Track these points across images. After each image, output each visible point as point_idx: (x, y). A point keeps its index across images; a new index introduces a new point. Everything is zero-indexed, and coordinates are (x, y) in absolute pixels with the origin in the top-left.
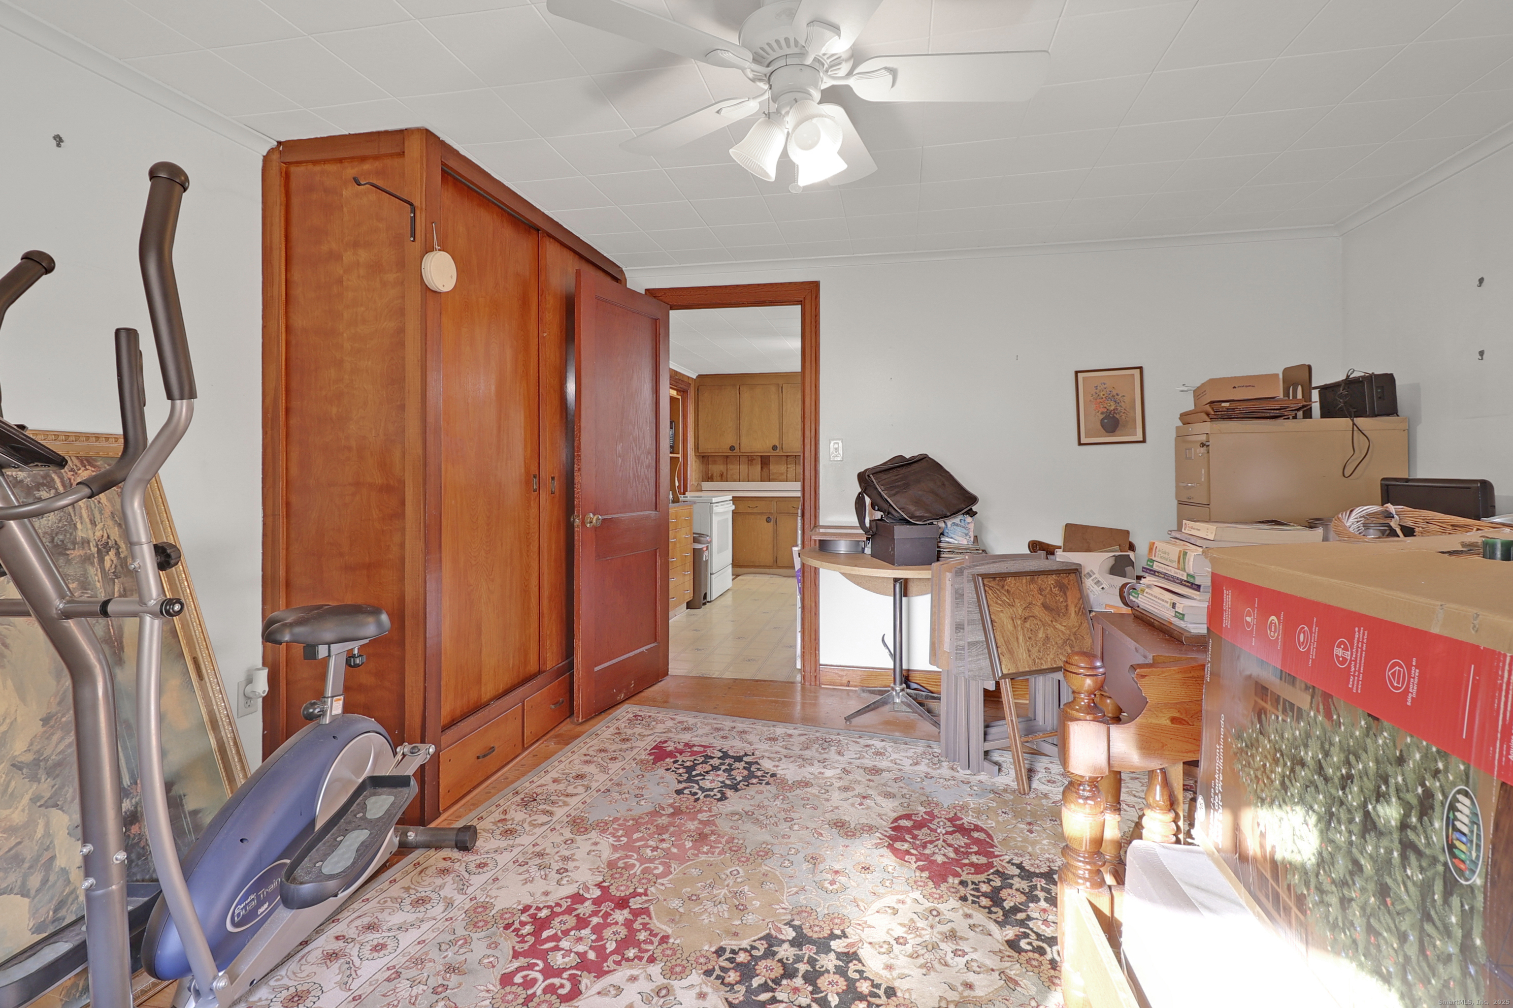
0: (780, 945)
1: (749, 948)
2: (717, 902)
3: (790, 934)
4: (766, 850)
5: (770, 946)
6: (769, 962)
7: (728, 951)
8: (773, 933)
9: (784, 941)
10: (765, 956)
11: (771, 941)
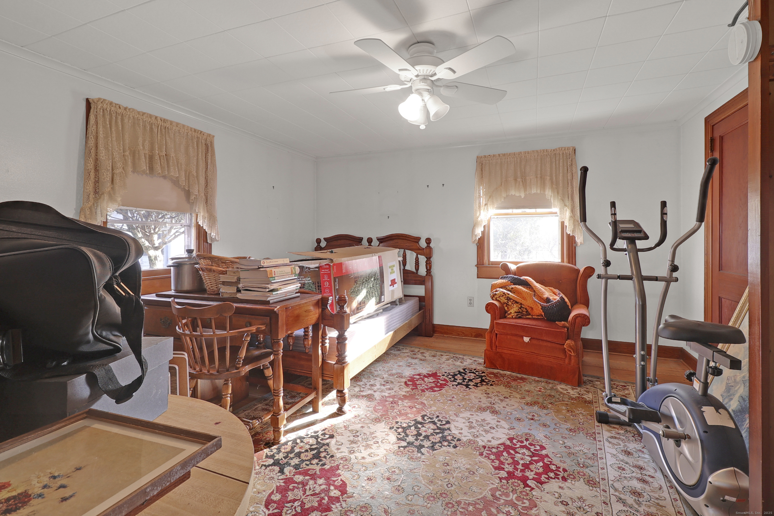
0: (429, 446)
1: (442, 446)
2: (459, 469)
3: (423, 450)
4: (428, 502)
5: (433, 446)
6: (434, 441)
7: (451, 447)
8: (431, 451)
9: (427, 447)
10: (436, 443)
11: (433, 448)
